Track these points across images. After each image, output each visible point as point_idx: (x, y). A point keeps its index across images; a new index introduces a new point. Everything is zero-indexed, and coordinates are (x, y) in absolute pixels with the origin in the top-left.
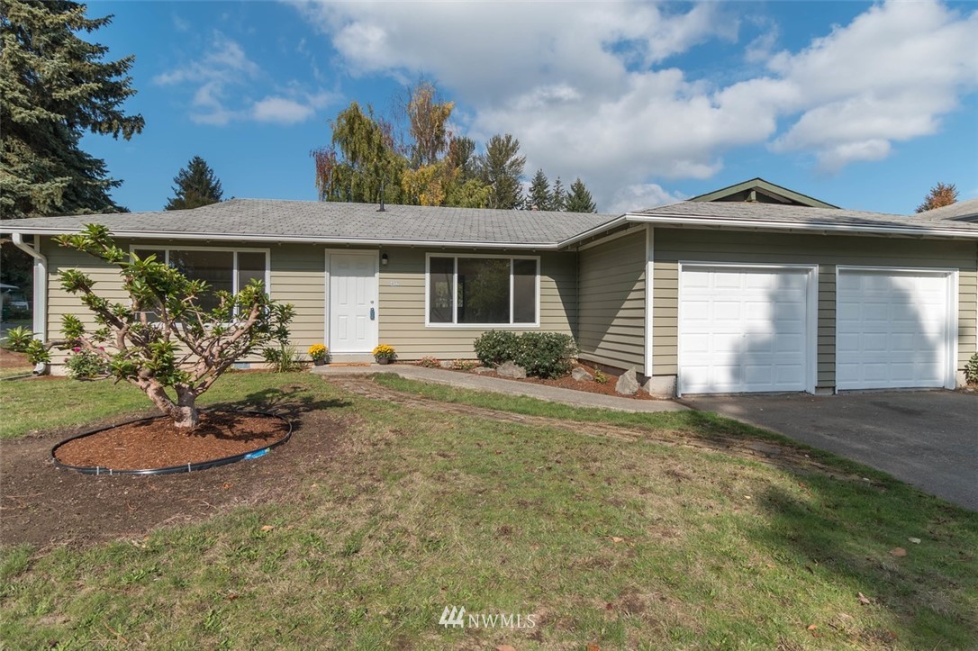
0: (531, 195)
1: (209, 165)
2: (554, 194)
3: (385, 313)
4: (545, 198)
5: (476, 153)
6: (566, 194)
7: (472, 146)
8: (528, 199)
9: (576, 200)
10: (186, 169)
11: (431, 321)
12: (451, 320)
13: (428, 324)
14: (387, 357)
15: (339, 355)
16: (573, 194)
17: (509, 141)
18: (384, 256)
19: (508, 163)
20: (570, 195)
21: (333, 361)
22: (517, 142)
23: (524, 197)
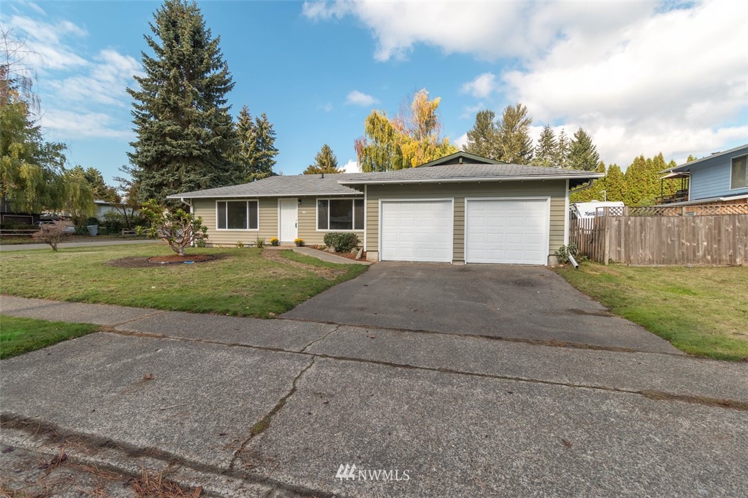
0: (539, 144)
1: (331, 149)
2: (559, 142)
3: (300, 225)
4: (552, 145)
5: (494, 120)
6: (569, 140)
7: (492, 115)
8: (537, 148)
9: (577, 145)
10: (320, 152)
11: (319, 228)
12: (327, 228)
13: (317, 230)
14: (300, 244)
15: (283, 242)
16: (576, 140)
17: (519, 108)
18: (300, 201)
19: (519, 124)
20: (573, 141)
21: (282, 244)
22: (525, 108)
23: (534, 147)
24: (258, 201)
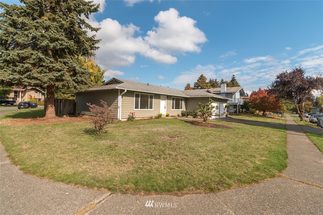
3: (167, 107)
13: (172, 109)
18: (167, 97)
24: (153, 95)
